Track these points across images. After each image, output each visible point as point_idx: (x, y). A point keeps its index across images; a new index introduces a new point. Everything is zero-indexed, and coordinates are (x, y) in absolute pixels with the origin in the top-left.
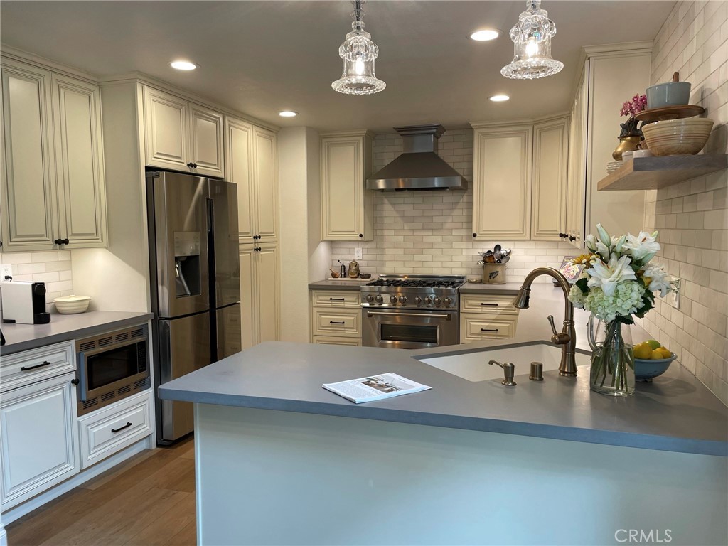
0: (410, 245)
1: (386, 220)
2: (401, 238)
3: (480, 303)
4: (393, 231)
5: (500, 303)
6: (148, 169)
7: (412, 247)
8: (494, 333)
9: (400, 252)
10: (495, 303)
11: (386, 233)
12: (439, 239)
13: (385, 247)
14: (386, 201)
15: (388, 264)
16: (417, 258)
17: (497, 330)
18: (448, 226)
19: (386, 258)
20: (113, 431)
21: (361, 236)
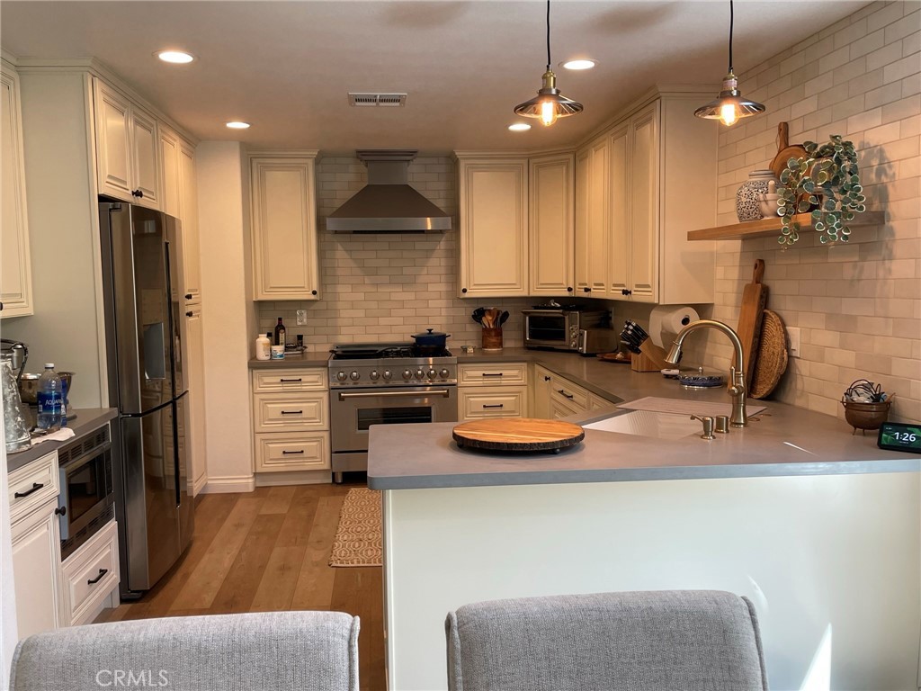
0: (374, 305)
1: (339, 272)
2: (361, 296)
3: (480, 373)
4: (350, 286)
5: (504, 373)
6: (102, 199)
7: (376, 307)
8: (499, 409)
9: (361, 313)
10: (499, 373)
11: (340, 289)
12: (411, 296)
13: (339, 308)
14: (340, 247)
15: (343, 330)
16: (383, 321)
17: (501, 406)
18: (422, 279)
19: (340, 322)
20: (90, 582)
21: (314, 293)
